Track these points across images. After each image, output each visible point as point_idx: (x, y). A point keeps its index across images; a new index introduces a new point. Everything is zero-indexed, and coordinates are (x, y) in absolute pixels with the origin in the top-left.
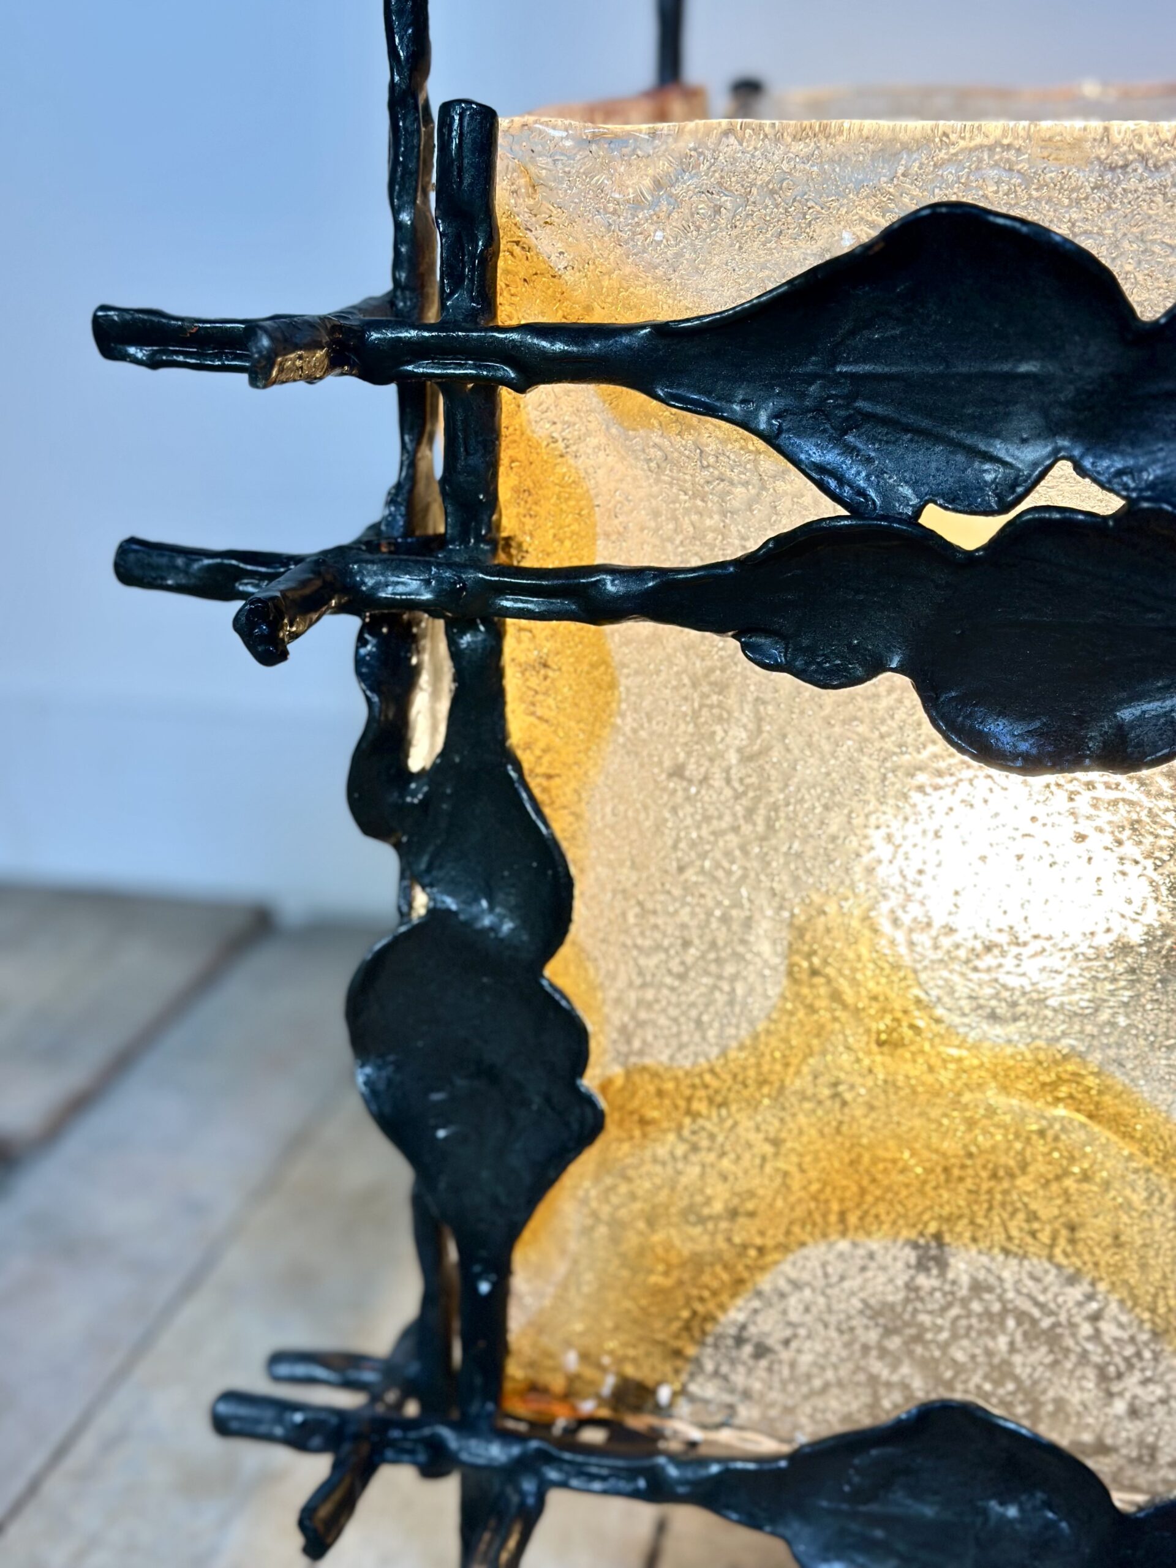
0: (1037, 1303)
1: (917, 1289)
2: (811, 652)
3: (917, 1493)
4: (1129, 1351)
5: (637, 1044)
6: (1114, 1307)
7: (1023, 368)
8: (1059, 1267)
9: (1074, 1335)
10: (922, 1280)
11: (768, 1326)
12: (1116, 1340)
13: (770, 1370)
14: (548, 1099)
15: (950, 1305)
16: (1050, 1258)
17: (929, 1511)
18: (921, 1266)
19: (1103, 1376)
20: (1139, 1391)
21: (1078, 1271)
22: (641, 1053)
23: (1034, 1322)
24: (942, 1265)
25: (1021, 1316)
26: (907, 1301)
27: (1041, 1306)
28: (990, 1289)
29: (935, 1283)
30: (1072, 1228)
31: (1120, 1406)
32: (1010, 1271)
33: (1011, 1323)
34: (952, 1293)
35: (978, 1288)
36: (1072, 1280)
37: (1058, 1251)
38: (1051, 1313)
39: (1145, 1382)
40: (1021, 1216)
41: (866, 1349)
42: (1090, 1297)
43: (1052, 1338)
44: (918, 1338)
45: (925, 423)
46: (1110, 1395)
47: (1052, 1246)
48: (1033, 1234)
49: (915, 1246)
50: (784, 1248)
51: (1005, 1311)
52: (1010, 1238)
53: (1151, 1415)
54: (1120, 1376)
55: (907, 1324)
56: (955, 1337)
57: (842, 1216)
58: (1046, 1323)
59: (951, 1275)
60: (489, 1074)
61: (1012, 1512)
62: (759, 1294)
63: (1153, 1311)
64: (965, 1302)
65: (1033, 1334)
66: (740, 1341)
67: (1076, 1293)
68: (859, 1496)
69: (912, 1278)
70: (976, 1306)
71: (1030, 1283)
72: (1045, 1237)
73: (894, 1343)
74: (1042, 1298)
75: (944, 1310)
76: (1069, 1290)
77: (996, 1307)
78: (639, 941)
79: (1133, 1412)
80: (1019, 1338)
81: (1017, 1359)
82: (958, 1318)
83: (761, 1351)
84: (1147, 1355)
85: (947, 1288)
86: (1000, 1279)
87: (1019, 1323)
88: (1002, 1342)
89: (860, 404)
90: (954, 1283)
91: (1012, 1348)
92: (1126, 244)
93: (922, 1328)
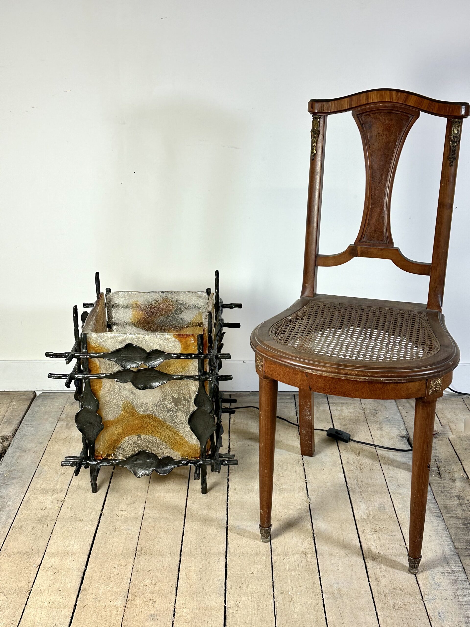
2: (121, 380)
3: (140, 460)
4: (160, 443)
6: (158, 439)
7: (138, 356)
8: (152, 436)
9: (154, 442)
10: (138, 439)
11: (123, 446)
12: (158, 442)
14: (98, 425)
17: (141, 462)
18: (138, 437)
19: (158, 446)
20: (161, 447)
24: (141, 437)
25: (149, 441)
26: (137, 441)
27: (151, 440)
30: (153, 432)
31: (160, 449)
32: (147, 437)
35: (144, 439)
36: (154, 437)
40: (148, 431)
41: (133, 447)
42: (155, 438)
43: (152, 443)
44: (139, 445)
46: (158, 448)
49: (138, 435)
50: (124, 437)
51: (147, 441)
52: (147, 433)
55: (137, 444)
56: (142, 444)
57: (130, 433)
60: (91, 423)
61: (149, 461)
62: (122, 443)
63: (162, 439)
64: (143, 440)
65: (150, 443)
66: (120, 448)
67: (154, 438)
68: (133, 462)
70: (144, 441)
71: (149, 438)
72: (150, 433)
73: (136, 446)
75: (141, 442)
78: (106, 408)
79: (161, 449)
81: (149, 446)
83: (122, 449)
84: (162, 443)
85: (141, 439)
88: (147, 444)
89: (124, 359)
92: (144, 346)
93: (139, 444)
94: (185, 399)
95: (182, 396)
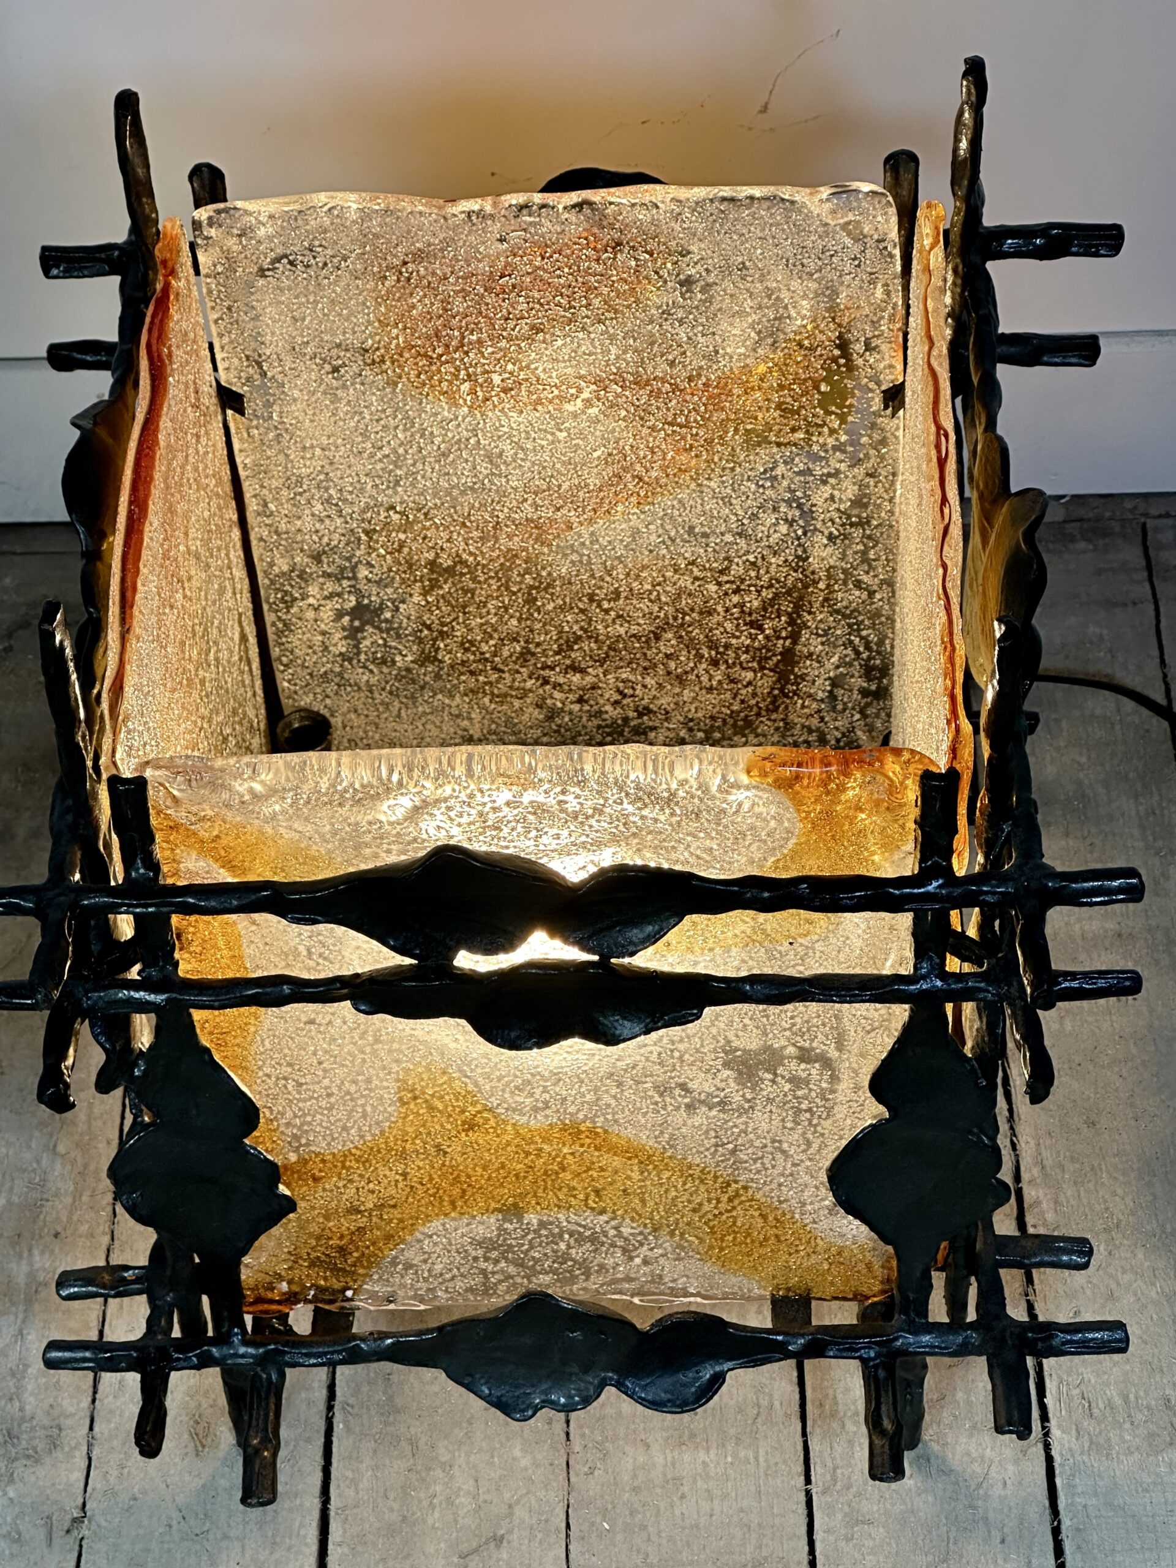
0: (580, 1225)
1: (505, 1230)
4: (640, 1238)
5: (303, 1141)
6: (628, 1221)
8: (592, 1208)
9: (606, 1236)
10: (507, 1225)
11: (411, 1255)
12: (631, 1234)
13: (416, 1274)
15: (527, 1234)
16: (586, 1205)
17: (528, 1341)
18: (506, 1219)
19: (625, 1251)
20: (649, 1253)
21: (604, 1208)
22: (307, 1145)
23: (581, 1234)
24: (520, 1217)
25: (572, 1232)
26: (499, 1235)
27: (584, 1227)
28: (551, 1224)
29: (516, 1225)
30: (597, 1191)
31: (638, 1260)
32: (562, 1214)
33: (566, 1236)
34: (528, 1229)
35: (543, 1224)
36: (601, 1213)
37: (590, 1202)
38: (592, 1229)
39: (651, 1250)
40: (565, 1190)
41: (477, 1259)
42: (613, 1219)
43: (593, 1239)
44: (509, 1251)
46: (631, 1257)
47: (586, 1200)
48: (574, 1196)
49: (501, 1211)
50: (418, 1220)
51: (562, 1232)
52: (559, 1200)
53: (657, 1263)
54: (636, 1249)
55: (502, 1245)
56: (532, 1247)
57: (452, 1204)
58: (588, 1233)
59: (525, 1221)
62: (403, 1241)
63: (651, 1219)
64: (536, 1231)
65: (581, 1239)
66: (394, 1264)
67: (604, 1218)
69: (502, 1224)
70: (544, 1232)
71: (575, 1218)
72: (581, 1197)
73: (494, 1254)
74: (583, 1223)
75: (523, 1236)
76: (601, 1217)
77: (557, 1231)
78: (297, 1096)
79: (646, 1262)
80: (572, 1241)
81: (573, 1251)
82: (533, 1238)
83: (409, 1266)
84: (651, 1237)
85: (524, 1227)
86: (556, 1218)
87: (572, 1236)
88: (563, 1246)
90: (528, 1224)
91: (569, 1247)
94: (805, 1056)
95: (788, 1039)
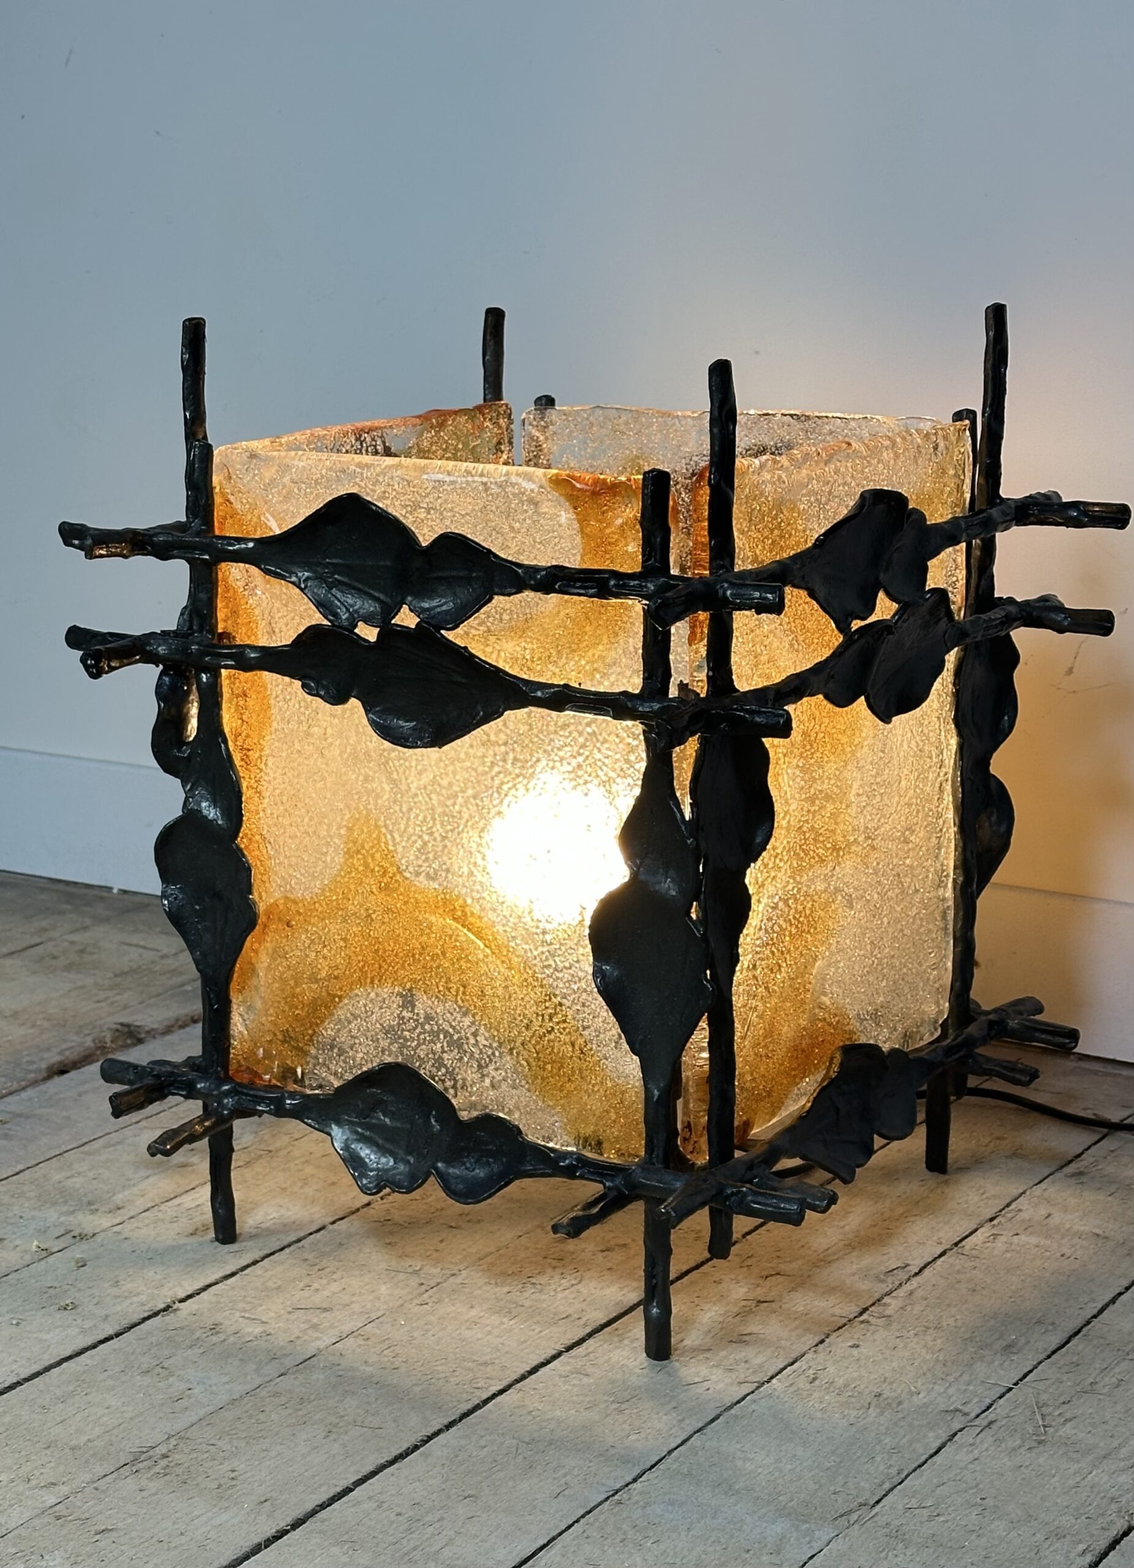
0: (451, 1026)
1: (403, 1018)
2: (323, 687)
3: (386, 1114)
4: (490, 1052)
5: (289, 888)
6: (482, 1030)
7: (382, 563)
8: (460, 1007)
9: (467, 1044)
10: (405, 1014)
12: (485, 1046)
13: (345, 1062)
15: (417, 1027)
16: (456, 1002)
17: (389, 1123)
18: (404, 1006)
19: (480, 1067)
20: (495, 1074)
21: (468, 1009)
23: (451, 1036)
24: (414, 1006)
25: (446, 1033)
26: (399, 1024)
27: (454, 1028)
28: (432, 1019)
29: (410, 1015)
30: (464, 986)
31: (487, 1081)
32: (440, 1009)
33: (442, 1037)
34: (417, 1020)
35: (428, 1018)
36: (465, 1014)
37: (459, 999)
38: (459, 1032)
39: (497, 1069)
40: (443, 980)
42: (473, 1023)
43: (460, 1047)
44: (405, 1046)
45: (360, 586)
46: (483, 1076)
47: (457, 996)
48: (449, 989)
49: (400, 994)
50: (349, 996)
51: (439, 1031)
52: (439, 991)
53: (500, 1087)
54: (487, 1066)
55: (399, 1038)
56: (419, 1045)
57: (372, 979)
58: (456, 1037)
59: (416, 1011)
62: (339, 1021)
63: (498, 1031)
64: (423, 1025)
65: (451, 1043)
66: (332, 1047)
67: (467, 1021)
69: (401, 1012)
70: (427, 1027)
71: (448, 1015)
72: (453, 991)
73: (394, 1047)
74: (453, 1024)
75: (415, 1029)
76: (464, 1020)
77: (435, 1028)
80: (445, 1045)
81: (445, 1056)
84: (497, 1054)
85: (415, 1017)
86: (436, 1012)
87: (445, 1037)
88: (438, 1047)
89: (336, 576)
90: (418, 1015)
91: (443, 1052)
92: (445, 513)
93: (406, 1040)
